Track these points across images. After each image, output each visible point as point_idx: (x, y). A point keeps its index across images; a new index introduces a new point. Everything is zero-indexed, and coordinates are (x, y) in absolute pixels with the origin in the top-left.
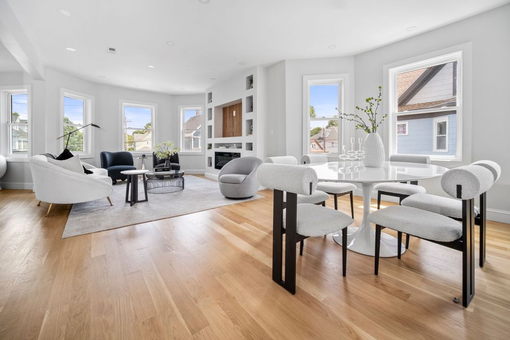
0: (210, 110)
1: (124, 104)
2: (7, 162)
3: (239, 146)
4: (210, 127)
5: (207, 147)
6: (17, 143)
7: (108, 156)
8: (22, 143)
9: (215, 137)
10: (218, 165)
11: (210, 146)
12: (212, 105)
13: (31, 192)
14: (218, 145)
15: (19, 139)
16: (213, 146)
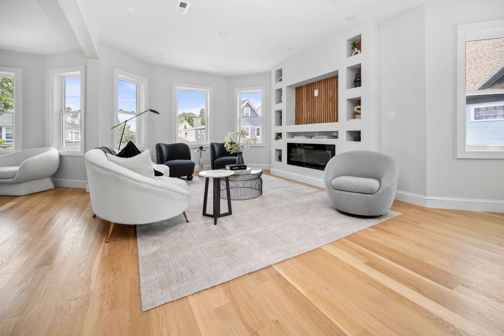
0: (280, 91)
1: (179, 88)
2: (60, 156)
3: (334, 135)
4: (280, 112)
5: (274, 136)
6: (70, 134)
7: (164, 148)
8: (74, 134)
9: (287, 124)
10: (292, 159)
11: (279, 136)
12: (283, 85)
13: (84, 192)
14: (293, 135)
15: (72, 130)
16: (284, 135)
